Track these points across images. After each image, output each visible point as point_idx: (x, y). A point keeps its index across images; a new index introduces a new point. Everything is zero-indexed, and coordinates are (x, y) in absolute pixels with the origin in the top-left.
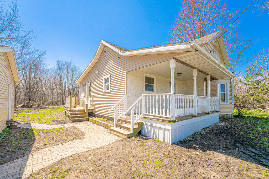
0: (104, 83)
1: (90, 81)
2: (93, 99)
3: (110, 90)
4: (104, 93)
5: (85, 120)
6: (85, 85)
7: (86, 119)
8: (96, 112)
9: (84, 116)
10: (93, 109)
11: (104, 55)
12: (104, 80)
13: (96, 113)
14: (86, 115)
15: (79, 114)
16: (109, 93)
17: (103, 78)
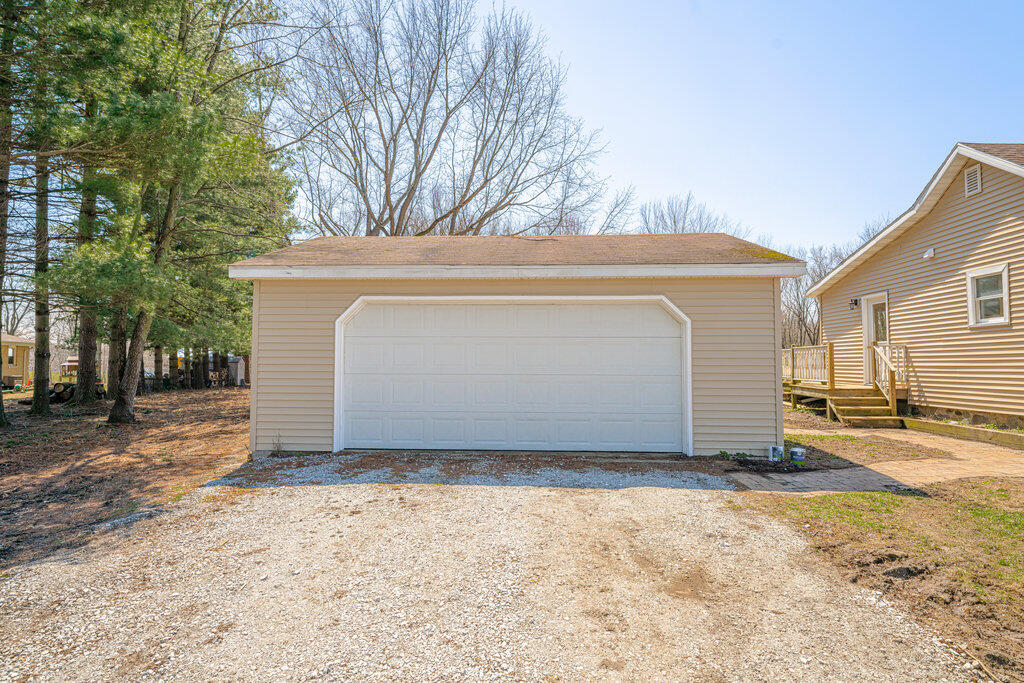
0: (969, 293)
1: (888, 288)
2: (906, 352)
3: (1011, 319)
4: (970, 329)
5: (891, 423)
6: (856, 303)
7: (894, 420)
8: (928, 400)
9: (884, 410)
10: (908, 391)
11: (967, 194)
12: (969, 282)
13: (925, 402)
14: (892, 407)
15: (865, 405)
16: (1007, 328)
17: (964, 274)
